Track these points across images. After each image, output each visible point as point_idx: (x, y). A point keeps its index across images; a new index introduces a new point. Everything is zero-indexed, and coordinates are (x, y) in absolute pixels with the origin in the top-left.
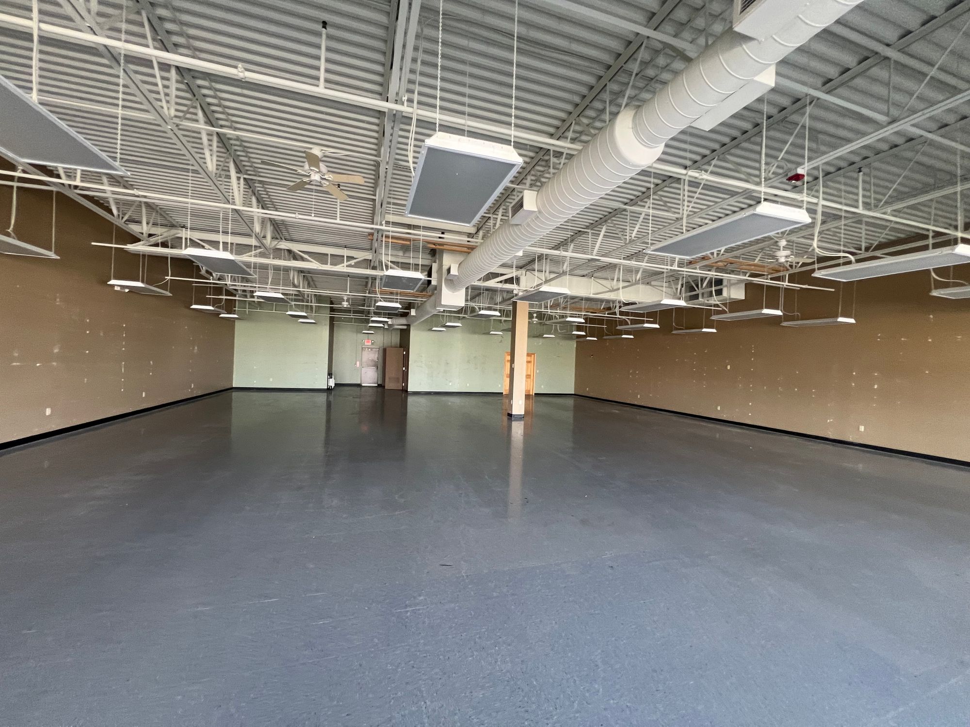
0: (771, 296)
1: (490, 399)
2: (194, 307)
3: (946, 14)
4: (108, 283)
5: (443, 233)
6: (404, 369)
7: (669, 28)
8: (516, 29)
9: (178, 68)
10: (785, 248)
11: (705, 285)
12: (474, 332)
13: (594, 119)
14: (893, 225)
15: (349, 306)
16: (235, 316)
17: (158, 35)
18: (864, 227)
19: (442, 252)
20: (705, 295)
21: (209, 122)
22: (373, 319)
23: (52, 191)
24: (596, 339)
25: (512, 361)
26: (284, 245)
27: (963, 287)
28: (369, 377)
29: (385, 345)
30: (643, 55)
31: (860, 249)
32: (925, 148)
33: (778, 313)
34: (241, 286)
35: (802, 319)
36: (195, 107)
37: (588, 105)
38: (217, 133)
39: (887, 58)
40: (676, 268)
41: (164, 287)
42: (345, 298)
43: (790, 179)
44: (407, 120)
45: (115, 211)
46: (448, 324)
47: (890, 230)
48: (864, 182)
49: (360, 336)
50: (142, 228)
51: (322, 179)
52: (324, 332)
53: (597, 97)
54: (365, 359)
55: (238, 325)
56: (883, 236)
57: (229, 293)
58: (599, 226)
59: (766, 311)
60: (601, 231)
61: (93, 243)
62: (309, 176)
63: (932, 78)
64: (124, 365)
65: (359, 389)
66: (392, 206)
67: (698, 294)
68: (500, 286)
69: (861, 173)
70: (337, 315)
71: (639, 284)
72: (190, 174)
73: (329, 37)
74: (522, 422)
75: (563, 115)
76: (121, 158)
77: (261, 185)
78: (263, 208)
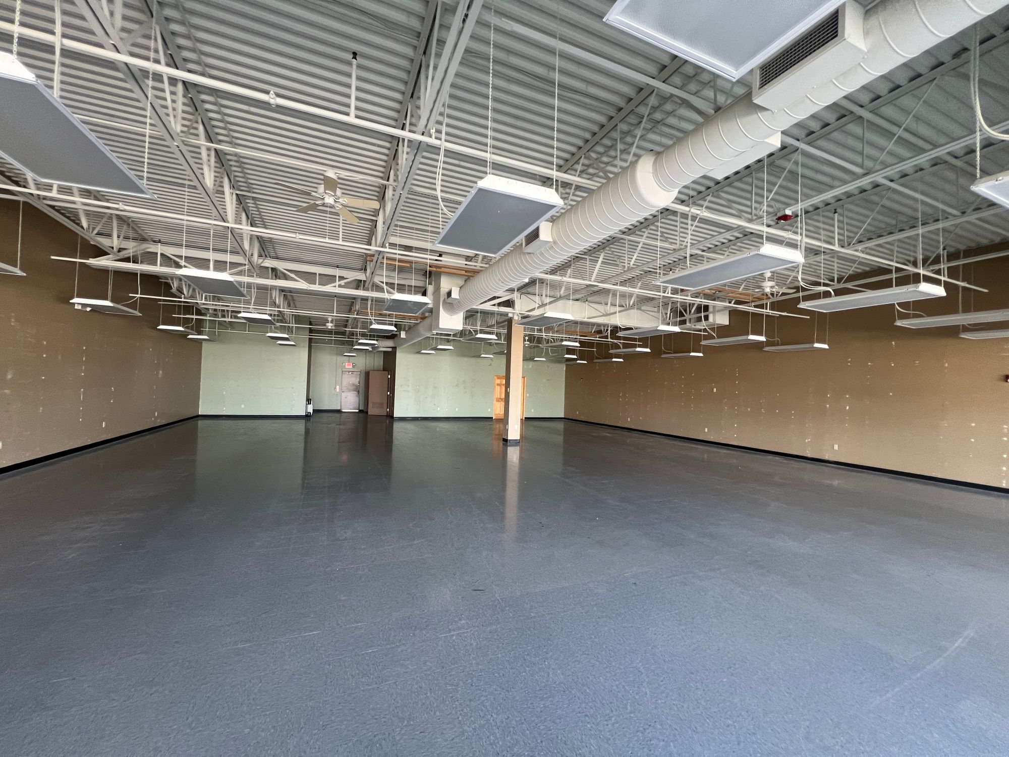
0: (756, 322)
1: (481, 424)
2: (161, 327)
3: (909, 85)
4: (71, 301)
5: (440, 255)
6: (389, 393)
7: (677, 80)
8: (557, 77)
9: (184, 82)
10: (770, 279)
11: (693, 311)
12: (463, 355)
13: (602, 154)
14: (860, 260)
15: (333, 328)
16: (206, 337)
17: (168, 49)
18: (836, 260)
19: (438, 275)
20: (692, 321)
21: (209, 139)
22: (361, 341)
23: (18, 202)
24: (586, 362)
25: (507, 385)
26: (269, 263)
27: (921, 318)
28: (349, 402)
29: (368, 369)
30: (653, 101)
31: (833, 280)
32: (889, 194)
33: (762, 338)
34: (213, 304)
35: (782, 345)
36: (197, 122)
37: (598, 142)
38: (215, 150)
39: (860, 117)
40: (670, 295)
41: (133, 306)
42: (330, 319)
43: (780, 218)
44: (436, 150)
45: (85, 224)
46: (440, 347)
47: (858, 264)
48: (839, 221)
49: (340, 359)
50: (113, 243)
51: (335, 201)
52: (303, 354)
53: (607, 135)
54: (344, 383)
55: (205, 346)
56: (853, 269)
57: (199, 312)
58: (597, 253)
59: (752, 337)
60: (599, 258)
61: (53, 257)
62: (323, 199)
63: (899, 137)
64: (84, 393)
65: (338, 415)
66: (398, 228)
67: (686, 320)
68: (495, 309)
69: (836, 214)
70: (315, 336)
71: (634, 308)
72: (187, 189)
73: (359, 67)
74: (518, 448)
75: (573, 149)
76: (147, 177)
77: (253, 202)
78: (252, 226)
